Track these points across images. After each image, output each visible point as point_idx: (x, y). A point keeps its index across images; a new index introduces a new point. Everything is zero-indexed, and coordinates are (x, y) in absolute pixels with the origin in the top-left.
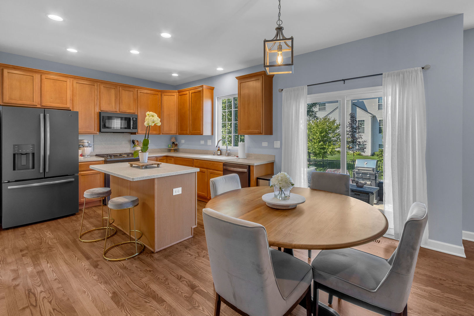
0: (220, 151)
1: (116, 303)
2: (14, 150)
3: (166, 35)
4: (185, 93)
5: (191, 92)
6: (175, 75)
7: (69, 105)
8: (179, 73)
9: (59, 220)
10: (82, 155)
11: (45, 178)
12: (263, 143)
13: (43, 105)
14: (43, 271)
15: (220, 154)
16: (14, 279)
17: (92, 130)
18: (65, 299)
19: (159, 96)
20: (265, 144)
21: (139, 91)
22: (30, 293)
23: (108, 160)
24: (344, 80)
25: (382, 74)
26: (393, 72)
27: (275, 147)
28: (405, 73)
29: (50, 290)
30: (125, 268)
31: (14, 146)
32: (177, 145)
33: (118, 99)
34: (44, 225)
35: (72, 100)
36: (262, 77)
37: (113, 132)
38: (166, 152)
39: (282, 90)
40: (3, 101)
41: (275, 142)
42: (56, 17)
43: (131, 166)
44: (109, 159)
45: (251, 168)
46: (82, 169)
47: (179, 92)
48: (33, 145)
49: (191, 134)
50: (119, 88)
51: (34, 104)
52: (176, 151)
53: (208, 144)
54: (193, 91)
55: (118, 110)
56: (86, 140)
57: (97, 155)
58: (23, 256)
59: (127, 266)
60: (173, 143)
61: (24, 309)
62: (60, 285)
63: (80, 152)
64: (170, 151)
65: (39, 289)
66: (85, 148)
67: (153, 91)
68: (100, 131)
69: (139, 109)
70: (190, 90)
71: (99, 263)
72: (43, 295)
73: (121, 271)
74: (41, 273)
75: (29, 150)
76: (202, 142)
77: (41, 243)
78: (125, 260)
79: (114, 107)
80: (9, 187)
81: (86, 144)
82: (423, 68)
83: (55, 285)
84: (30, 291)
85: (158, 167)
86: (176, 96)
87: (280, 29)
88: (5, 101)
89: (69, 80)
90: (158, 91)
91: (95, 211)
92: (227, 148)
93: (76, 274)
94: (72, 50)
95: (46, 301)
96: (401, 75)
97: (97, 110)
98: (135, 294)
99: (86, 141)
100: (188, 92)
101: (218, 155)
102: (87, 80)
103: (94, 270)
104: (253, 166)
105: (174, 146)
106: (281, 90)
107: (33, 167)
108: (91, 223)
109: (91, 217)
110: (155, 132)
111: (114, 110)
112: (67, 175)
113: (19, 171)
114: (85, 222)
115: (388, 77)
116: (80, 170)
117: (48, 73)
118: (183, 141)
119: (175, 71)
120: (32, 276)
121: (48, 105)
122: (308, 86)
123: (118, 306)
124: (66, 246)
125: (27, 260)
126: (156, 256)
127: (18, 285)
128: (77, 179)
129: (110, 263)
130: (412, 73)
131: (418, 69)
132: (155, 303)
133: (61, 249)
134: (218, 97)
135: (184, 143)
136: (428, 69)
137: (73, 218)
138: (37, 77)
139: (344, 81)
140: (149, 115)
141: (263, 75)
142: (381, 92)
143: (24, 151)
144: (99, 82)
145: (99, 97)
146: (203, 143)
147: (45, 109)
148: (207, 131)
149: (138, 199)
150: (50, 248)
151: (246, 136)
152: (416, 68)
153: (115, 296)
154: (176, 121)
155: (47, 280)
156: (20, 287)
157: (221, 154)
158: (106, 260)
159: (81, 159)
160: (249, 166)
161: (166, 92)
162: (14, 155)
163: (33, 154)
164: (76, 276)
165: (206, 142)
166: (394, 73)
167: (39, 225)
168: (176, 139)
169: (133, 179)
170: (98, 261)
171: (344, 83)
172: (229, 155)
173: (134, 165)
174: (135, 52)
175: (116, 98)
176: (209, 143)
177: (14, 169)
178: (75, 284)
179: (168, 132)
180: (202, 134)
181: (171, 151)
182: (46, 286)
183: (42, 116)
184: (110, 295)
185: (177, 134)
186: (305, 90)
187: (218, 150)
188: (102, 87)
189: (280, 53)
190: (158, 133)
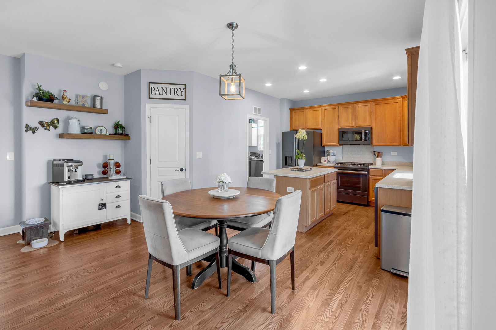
10: (326, 161)
13: (308, 128)
33: (354, 115)
35: (322, 122)
37: (351, 144)
55: (354, 125)
66: (330, 156)
67: (392, 99)
68: (340, 143)
69: (374, 121)
79: (351, 123)
81: (332, 153)
88: (293, 128)
89: (320, 109)
97: (338, 127)
99: (331, 151)
102: (331, 106)
110: (394, 144)
111: (351, 125)
117: (310, 108)
138: (305, 111)
144: (339, 105)
145: (339, 116)
159: (324, 164)
162: (286, 157)
163: (292, 157)
174: (323, 80)
175: (352, 114)
177: (286, 165)
188: (341, 108)
190: (398, 144)
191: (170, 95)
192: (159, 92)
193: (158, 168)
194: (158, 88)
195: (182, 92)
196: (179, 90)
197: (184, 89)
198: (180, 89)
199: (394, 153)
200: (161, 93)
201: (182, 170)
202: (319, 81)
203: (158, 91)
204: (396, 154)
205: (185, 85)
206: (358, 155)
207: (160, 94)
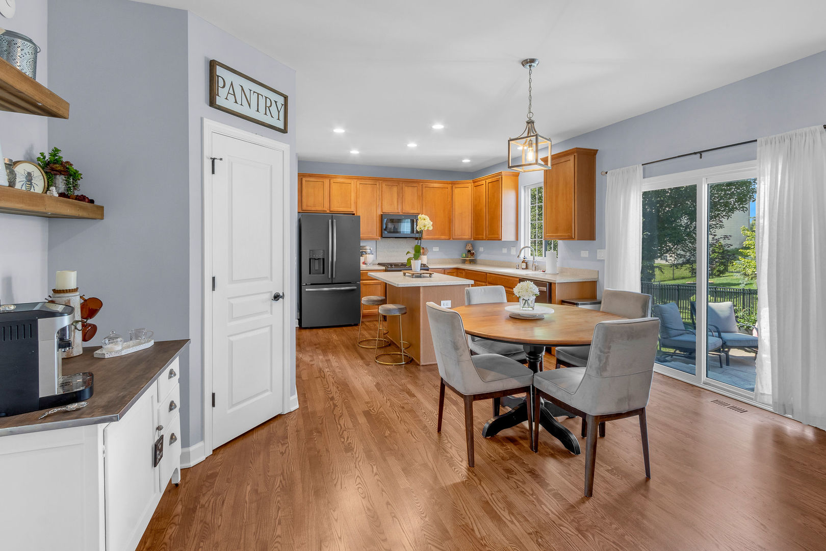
0: (525, 264)
1: (378, 389)
2: (310, 255)
3: (438, 127)
4: (481, 183)
5: (488, 181)
6: (466, 161)
7: (353, 209)
8: (472, 158)
9: (344, 328)
10: (364, 263)
11: (332, 284)
12: (582, 252)
13: (332, 210)
14: (329, 360)
15: (525, 267)
16: (311, 361)
17: (374, 236)
18: (343, 378)
19: (449, 189)
20: (585, 254)
21: (424, 186)
22: (320, 370)
23: (389, 269)
24: (700, 153)
25: (756, 141)
27: (598, 259)
28: (794, 137)
29: (334, 371)
30: (391, 370)
31: (310, 251)
32: (473, 254)
33: (401, 197)
34: (331, 330)
35: (356, 203)
36: (573, 156)
37: (396, 238)
38: (460, 263)
39: (606, 173)
40: (302, 208)
41: (598, 251)
42: (339, 131)
43: (405, 274)
44: (390, 267)
45: (552, 285)
46: (364, 278)
47: (474, 182)
48: (324, 251)
49: (488, 240)
50: (401, 184)
51: (325, 209)
52: (473, 262)
53: (512, 254)
54: (490, 180)
55: (400, 211)
56: (368, 246)
57: (379, 264)
58: (317, 348)
59: (393, 369)
60: (469, 251)
61: (317, 377)
62: (340, 371)
63: (362, 259)
64: (464, 262)
65: (327, 370)
66: (367, 255)
67: (441, 183)
68: (382, 236)
69: (424, 207)
70: (487, 179)
71: (370, 363)
72: (329, 373)
73: (386, 371)
74: (328, 361)
75: (321, 257)
76: (505, 251)
77: (329, 342)
78: (392, 365)
79: (396, 208)
80: (307, 290)
81: (369, 251)
82: (825, 127)
83: (337, 370)
84: (320, 369)
85: (430, 277)
86: (470, 188)
87: (530, 122)
88: (303, 209)
89: (353, 182)
90: (447, 183)
91: (375, 325)
92: (534, 259)
93: (352, 367)
94: (355, 152)
95: (330, 377)
96: (787, 141)
97: (379, 213)
98: (394, 388)
99: (368, 248)
100: (484, 182)
101: (523, 269)
102: (369, 179)
103: (366, 367)
104: (555, 283)
105: (471, 256)
106: (604, 173)
107: (323, 273)
108: (370, 334)
109: (371, 330)
110: (443, 237)
111: (396, 211)
112: (350, 283)
113: (313, 275)
114: (365, 333)
115: (766, 144)
116: (361, 278)
117: (336, 177)
118: (481, 249)
119: (467, 157)
120: (322, 361)
121: (336, 210)
122: (643, 165)
123: (379, 390)
124: (347, 348)
125: (319, 351)
126: (421, 368)
127: (313, 365)
128: (359, 287)
129: (379, 365)
130: (806, 136)
131: (816, 130)
132: (407, 396)
133: (344, 350)
134: (525, 186)
135: (484, 252)
137: (356, 328)
138: (327, 181)
139: (701, 155)
140: (420, 218)
141: (575, 154)
142: (755, 169)
143: (317, 257)
144: (381, 180)
145: (381, 197)
147: (333, 215)
148: (507, 234)
149: (406, 308)
150: (335, 347)
151: (560, 242)
152: (813, 128)
153: (378, 385)
154: (470, 222)
155: (331, 366)
156: (315, 366)
157: (527, 268)
158: (376, 362)
159: (363, 267)
160: (550, 284)
161: (458, 184)
162: (310, 259)
163: (323, 259)
164: (352, 368)
165: (509, 250)
166: (775, 138)
167: (328, 329)
168: (473, 246)
169: (398, 284)
170: (369, 362)
171: (701, 157)
172: (536, 269)
173: (407, 274)
174: (412, 145)
175: (398, 196)
176: (514, 251)
177: (310, 273)
178: (350, 372)
179: (460, 237)
180: (501, 240)
181: (466, 262)
182: (331, 369)
183: (330, 221)
184: (375, 384)
185: (472, 240)
186: (638, 171)
187: (522, 262)
188: (384, 185)
189: (531, 149)
190: (447, 238)
191: (258, 111)
192: (234, 95)
193: (228, 298)
194: (232, 84)
195: (279, 112)
196: (274, 103)
197: (282, 105)
198: (276, 102)
199: (436, 249)
200: (239, 101)
201: (277, 297)
202: (406, 146)
203: (231, 91)
204: (438, 250)
205: (286, 98)
206: (397, 252)
207: (236, 102)
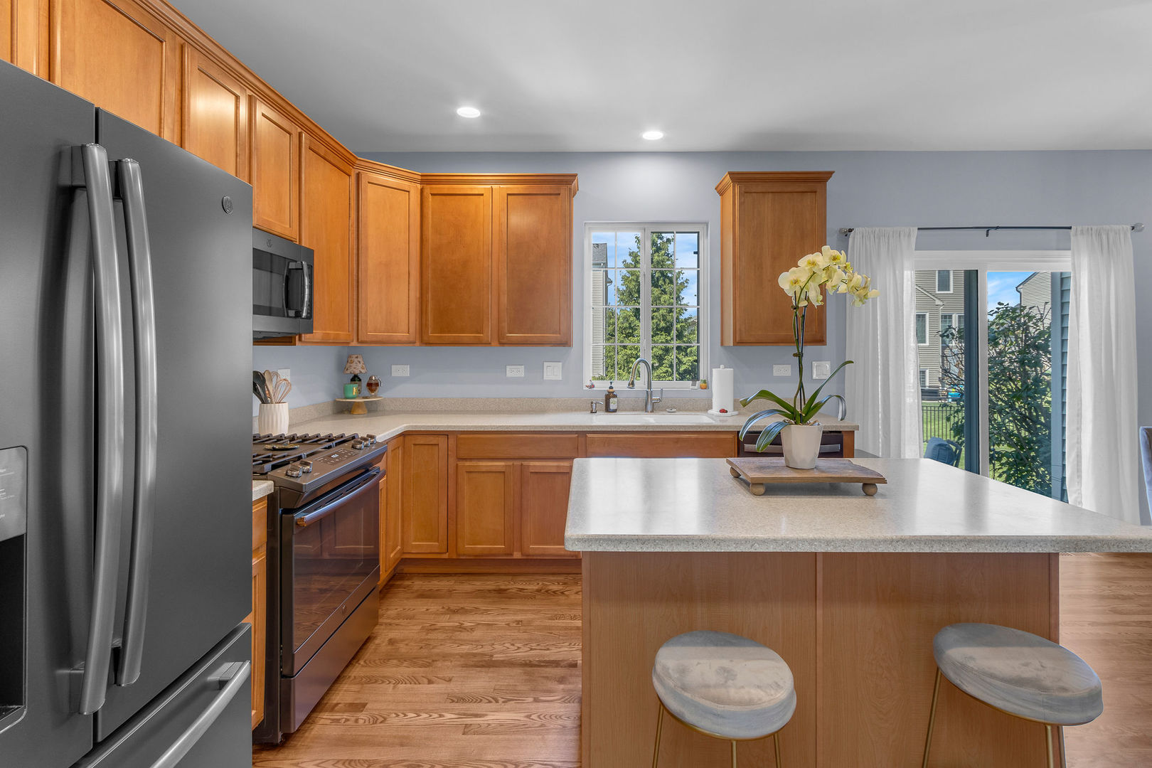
4: (464, 188)
5: (503, 188)
12: (776, 367)
19: (353, 180)
20: (782, 370)
25: (1070, 228)
26: (1089, 227)
27: (814, 378)
32: (377, 384)
39: (850, 231)
41: (815, 364)
47: (427, 182)
54: (512, 188)
60: (355, 378)
67: (339, 153)
70: (502, 182)
76: (515, 372)
82: (1133, 228)
86: (413, 193)
90: (349, 160)
92: (649, 386)
100: (483, 188)
101: (609, 412)
105: (368, 392)
106: (846, 231)
110: (342, 336)
118: (401, 371)
136: (1141, 230)
139: (988, 230)
141: (825, 183)
146: (523, 375)
152: (1122, 227)
154: (413, 294)
157: (618, 408)
161: (378, 171)
165: (535, 369)
166: (1091, 230)
171: (987, 235)
172: (656, 407)
176: (552, 372)
179: (383, 336)
185: (415, 342)
186: (912, 238)
187: (608, 397)
190: (347, 340)
